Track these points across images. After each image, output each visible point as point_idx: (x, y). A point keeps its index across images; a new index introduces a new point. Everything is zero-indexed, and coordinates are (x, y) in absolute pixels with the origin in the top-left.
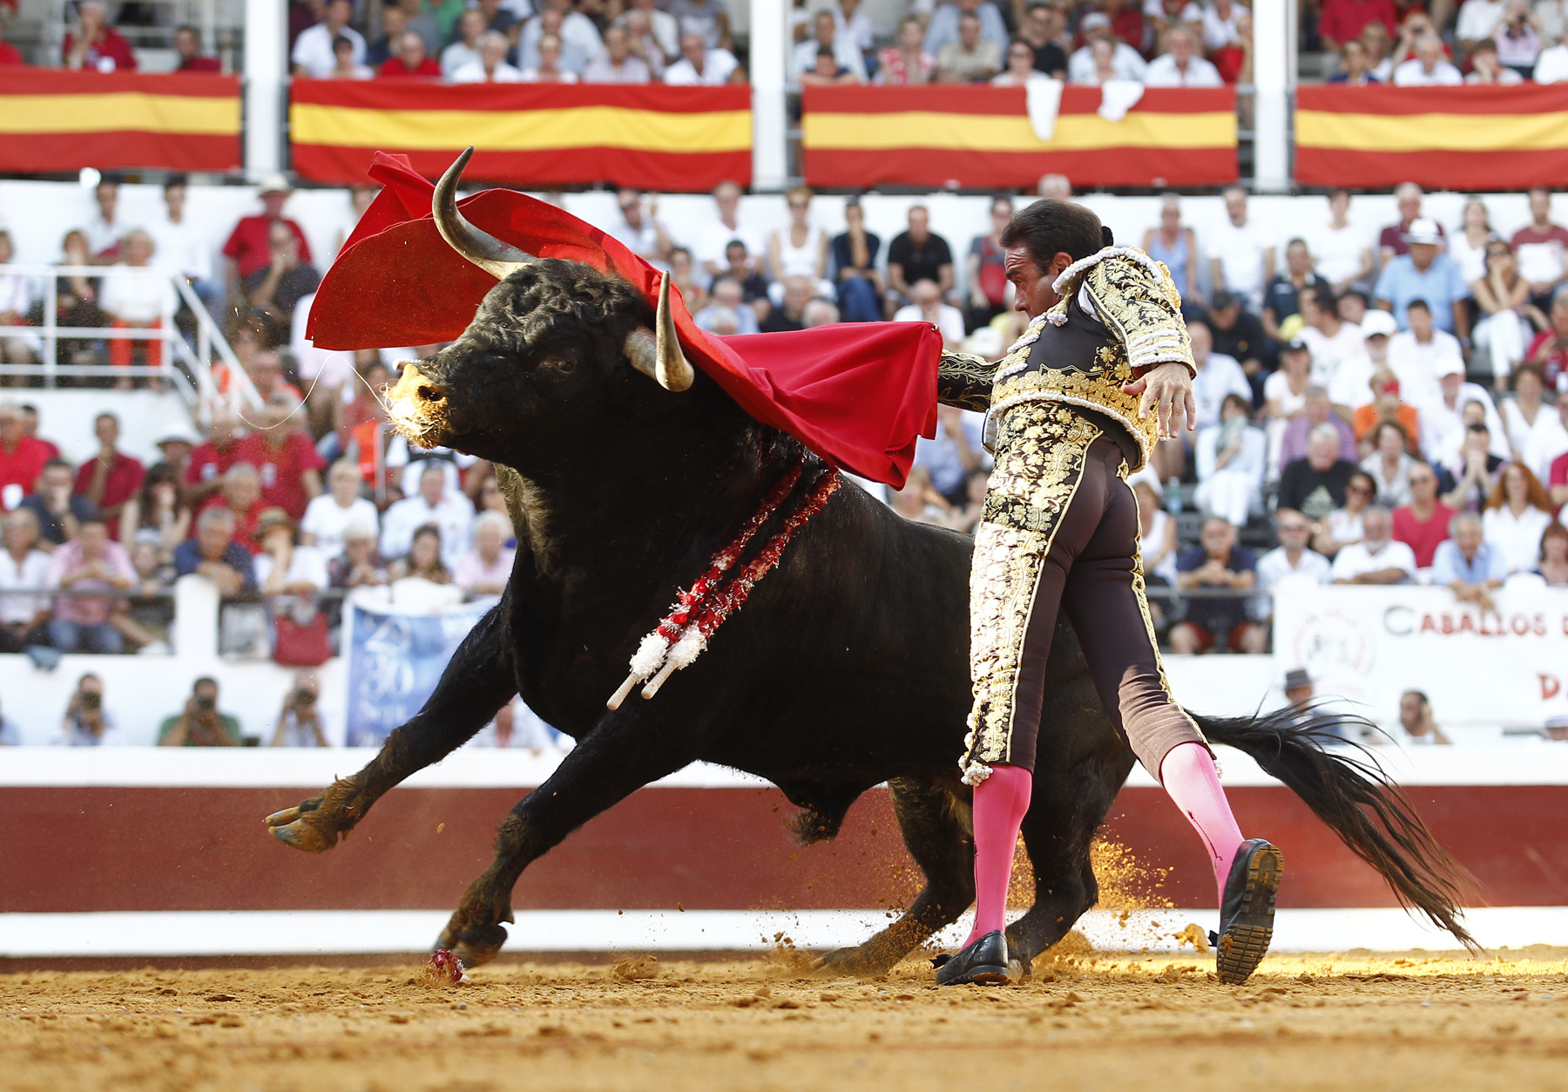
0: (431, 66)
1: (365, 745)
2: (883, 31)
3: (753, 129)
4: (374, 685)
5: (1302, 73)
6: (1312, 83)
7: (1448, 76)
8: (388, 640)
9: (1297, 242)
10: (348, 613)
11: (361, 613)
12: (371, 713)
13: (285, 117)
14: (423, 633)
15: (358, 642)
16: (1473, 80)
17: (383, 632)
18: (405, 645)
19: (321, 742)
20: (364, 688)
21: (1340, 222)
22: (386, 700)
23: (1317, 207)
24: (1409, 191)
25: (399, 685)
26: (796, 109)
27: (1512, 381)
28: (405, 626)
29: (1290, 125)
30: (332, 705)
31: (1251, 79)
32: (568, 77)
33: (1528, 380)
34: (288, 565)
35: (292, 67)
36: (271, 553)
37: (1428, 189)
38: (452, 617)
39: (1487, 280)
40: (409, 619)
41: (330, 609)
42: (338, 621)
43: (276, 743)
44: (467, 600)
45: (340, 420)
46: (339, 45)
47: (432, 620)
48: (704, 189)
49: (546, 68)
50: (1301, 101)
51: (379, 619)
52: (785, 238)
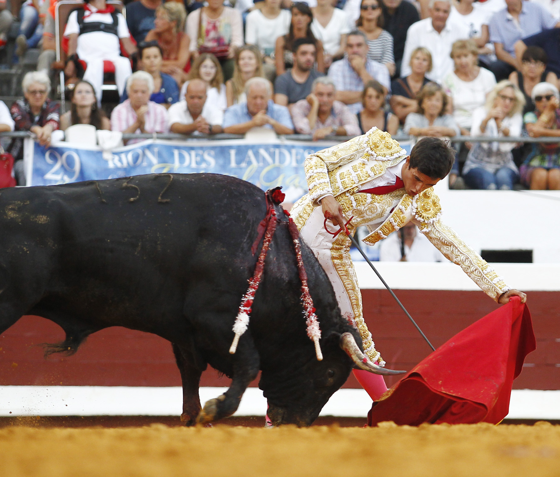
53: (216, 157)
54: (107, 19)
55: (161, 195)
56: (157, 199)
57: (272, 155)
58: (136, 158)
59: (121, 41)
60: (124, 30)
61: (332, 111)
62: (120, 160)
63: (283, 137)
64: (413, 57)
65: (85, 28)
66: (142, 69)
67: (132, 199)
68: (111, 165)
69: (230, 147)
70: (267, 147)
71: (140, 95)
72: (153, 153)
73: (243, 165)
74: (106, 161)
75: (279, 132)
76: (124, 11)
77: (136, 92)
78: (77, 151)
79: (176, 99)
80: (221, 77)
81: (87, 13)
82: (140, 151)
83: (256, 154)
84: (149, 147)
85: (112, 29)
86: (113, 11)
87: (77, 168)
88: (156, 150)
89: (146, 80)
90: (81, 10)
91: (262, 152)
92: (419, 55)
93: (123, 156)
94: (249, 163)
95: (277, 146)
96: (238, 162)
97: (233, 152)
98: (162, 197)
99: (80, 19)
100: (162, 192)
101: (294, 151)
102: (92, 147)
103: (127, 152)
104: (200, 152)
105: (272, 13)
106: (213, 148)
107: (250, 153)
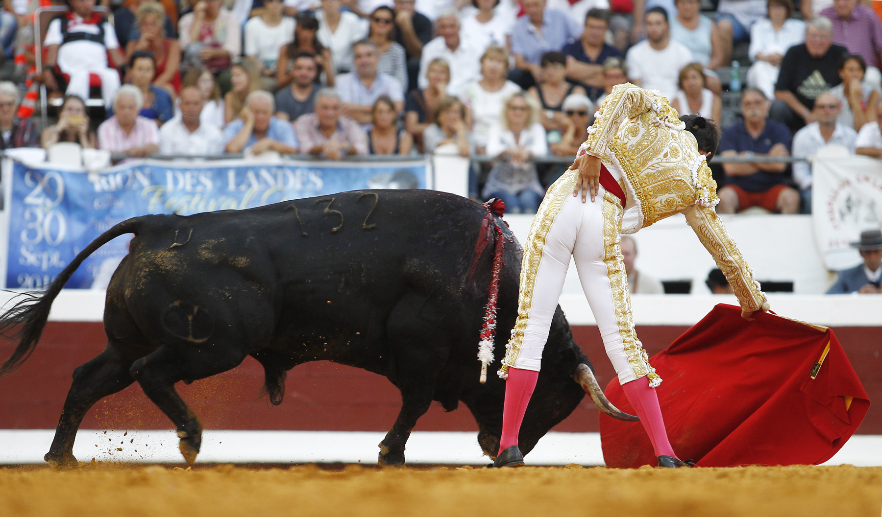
8: (44, 195)
10: (7, 166)
11: (20, 167)
15: (18, 196)
17: (40, 187)
18: (59, 201)
20: (23, 236)
28: (59, 180)
40: (63, 174)
47: (82, 175)
51: (37, 173)
53: (213, 179)
54: (93, 29)
55: (366, 220)
56: (362, 226)
57: (275, 177)
58: (125, 180)
59: (108, 53)
60: (111, 40)
61: (338, 126)
62: (108, 182)
63: (287, 157)
64: (430, 69)
65: (69, 37)
66: (131, 82)
67: (335, 228)
68: (98, 188)
69: (227, 169)
70: (269, 168)
71: (127, 111)
72: (144, 174)
73: (243, 187)
74: (92, 184)
75: (283, 152)
76: (111, 18)
77: (122, 107)
78: (60, 173)
79: (170, 116)
80: (218, 92)
81: (71, 23)
82: (129, 173)
83: (257, 176)
84: (141, 168)
85: (99, 38)
86: (99, 20)
87: (60, 190)
88: (147, 171)
89: (133, 96)
90: (65, 18)
91: (264, 174)
92: (436, 67)
93: (111, 179)
94: (250, 186)
95: (280, 167)
96: (238, 184)
97: (231, 175)
98: (366, 223)
99: (64, 29)
100: (367, 217)
101: (298, 172)
102: (76, 167)
103: (115, 174)
104: (196, 173)
105: (273, 21)
106: (210, 169)
107: (251, 175)
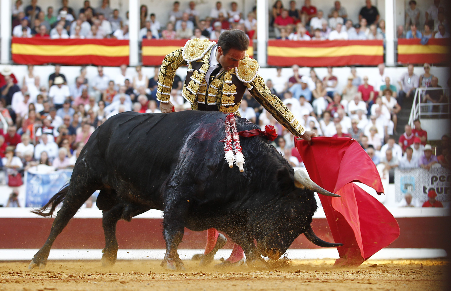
0: (48, 34)
1: (30, 207)
2: (163, 25)
3: (130, 50)
4: (32, 192)
5: (270, 37)
6: (273, 40)
7: (307, 38)
8: (36, 180)
9: (269, 80)
10: (26, 174)
11: (29, 174)
12: (31, 199)
13: (10, 47)
14: (45, 178)
15: (28, 181)
16: (314, 39)
17: (35, 178)
18: (40, 182)
19: (19, 206)
20: (30, 193)
21: (279, 75)
22: (35, 196)
23: (274, 71)
24: (295, 67)
25: (39, 191)
26: (141, 46)
27: (322, 116)
28: (40, 177)
29: (267, 50)
30: (22, 197)
31: (256, 38)
32: (82, 37)
33: (327, 115)
34: (11, 161)
35: (12, 34)
36: (7, 158)
37: (301, 66)
38: (53, 175)
39: (316, 90)
40: (42, 175)
41: (21, 172)
42: (23, 175)
43: (8, 206)
44: (56, 170)
45: (23, 124)
46: (24, 29)
47: (47, 175)
48: (118, 66)
49: (77, 34)
50: (269, 44)
51: (34, 175)
52: (137, 78)
